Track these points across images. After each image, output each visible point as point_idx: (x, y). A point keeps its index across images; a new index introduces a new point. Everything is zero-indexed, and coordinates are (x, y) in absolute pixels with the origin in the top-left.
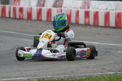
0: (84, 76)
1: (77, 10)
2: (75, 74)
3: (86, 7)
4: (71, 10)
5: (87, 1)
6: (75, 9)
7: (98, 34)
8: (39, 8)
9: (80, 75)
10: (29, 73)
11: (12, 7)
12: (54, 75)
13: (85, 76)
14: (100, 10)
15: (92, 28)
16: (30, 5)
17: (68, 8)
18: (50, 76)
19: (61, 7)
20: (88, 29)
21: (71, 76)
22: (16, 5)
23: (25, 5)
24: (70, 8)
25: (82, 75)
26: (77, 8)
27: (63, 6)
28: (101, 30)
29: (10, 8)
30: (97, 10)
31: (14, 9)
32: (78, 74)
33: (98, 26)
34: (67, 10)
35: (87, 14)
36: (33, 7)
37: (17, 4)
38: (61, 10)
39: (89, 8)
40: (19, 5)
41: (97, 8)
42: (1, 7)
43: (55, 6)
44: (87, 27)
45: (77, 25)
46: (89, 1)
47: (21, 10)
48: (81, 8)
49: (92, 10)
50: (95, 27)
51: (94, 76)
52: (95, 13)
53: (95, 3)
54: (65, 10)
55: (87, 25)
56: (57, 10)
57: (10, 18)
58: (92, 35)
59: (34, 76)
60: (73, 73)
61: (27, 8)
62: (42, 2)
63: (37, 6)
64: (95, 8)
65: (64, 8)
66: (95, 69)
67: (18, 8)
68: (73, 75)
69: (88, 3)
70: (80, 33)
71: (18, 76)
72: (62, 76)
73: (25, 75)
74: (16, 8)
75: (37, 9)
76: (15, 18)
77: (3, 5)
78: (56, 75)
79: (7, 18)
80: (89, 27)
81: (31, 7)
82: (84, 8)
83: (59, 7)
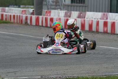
0: (104, 76)
1: (97, 20)
2: (97, 74)
3: (105, 18)
4: (92, 20)
5: (105, 13)
6: (96, 20)
7: (114, 40)
8: (66, 18)
9: (101, 74)
10: (59, 72)
11: (44, 17)
12: (80, 74)
13: (106, 75)
14: (116, 21)
15: (109, 35)
16: (59, 16)
17: (90, 19)
18: (76, 74)
19: (84, 18)
20: (106, 36)
21: (94, 75)
22: (47, 16)
23: (55, 16)
24: (91, 19)
25: (102, 74)
26: (98, 19)
27: (86, 17)
28: (117, 37)
29: (43, 18)
30: (114, 21)
31: (46, 19)
32: (99, 74)
33: (114, 34)
34: (89, 20)
35: (105, 24)
36: (61, 18)
37: (49, 15)
38: (85, 20)
39: (107, 19)
40: (50, 16)
41: (114, 19)
42: (36, 17)
43: (79, 17)
44: (105, 35)
45: (97, 32)
46: (107, 13)
47: (52, 20)
48: (100, 19)
49: (110, 21)
50: (112, 34)
51: (113, 75)
52: (112, 23)
53: (112, 14)
54: (87, 20)
55: (105, 32)
56: (81, 20)
57: (42, 26)
58: (110, 41)
59: (63, 74)
60: (95, 73)
61: (57, 18)
62: (68, 14)
63: (64, 17)
64: (113, 19)
65: (87, 18)
66: (113, 70)
67: (49, 18)
68: (96, 74)
69: (106, 15)
70: (100, 39)
71: (51, 74)
72: (86, 75)
73: (56, 74)
74: (47, 18)
75: (65, 19)
76: (47, 26)
77: (37, 16)
78: (81, 74)
79: (40, 26)
80: (107, 35)
81: (59, 17)
82: (103, 19)
83: (82, 18)
